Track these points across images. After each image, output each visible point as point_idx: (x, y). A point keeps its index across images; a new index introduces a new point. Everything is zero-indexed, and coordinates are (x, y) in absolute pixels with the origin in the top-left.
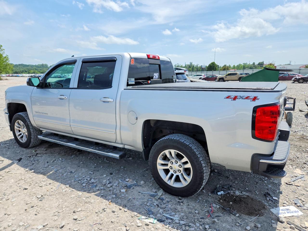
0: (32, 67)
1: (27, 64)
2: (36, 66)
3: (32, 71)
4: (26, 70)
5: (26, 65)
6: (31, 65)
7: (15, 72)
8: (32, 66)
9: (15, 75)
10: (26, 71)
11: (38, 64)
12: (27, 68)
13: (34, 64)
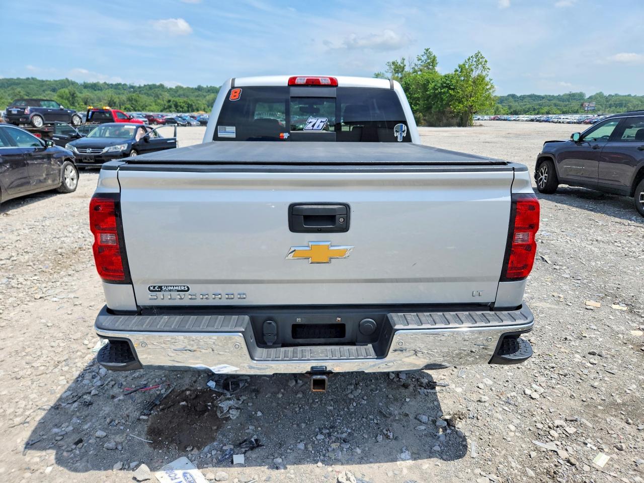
0: (549, 100)
1: (542, 94)
2: (559, 98)
3: (546, 109)
4: (535, 107)
5: (539, 96)
6: (549, 96)
7: (514, 111)
8: (550, 98)
9: (503, 118)
10: (534, 110)
11: (564, 93)
12: (540, 102)
13: (556, 94)
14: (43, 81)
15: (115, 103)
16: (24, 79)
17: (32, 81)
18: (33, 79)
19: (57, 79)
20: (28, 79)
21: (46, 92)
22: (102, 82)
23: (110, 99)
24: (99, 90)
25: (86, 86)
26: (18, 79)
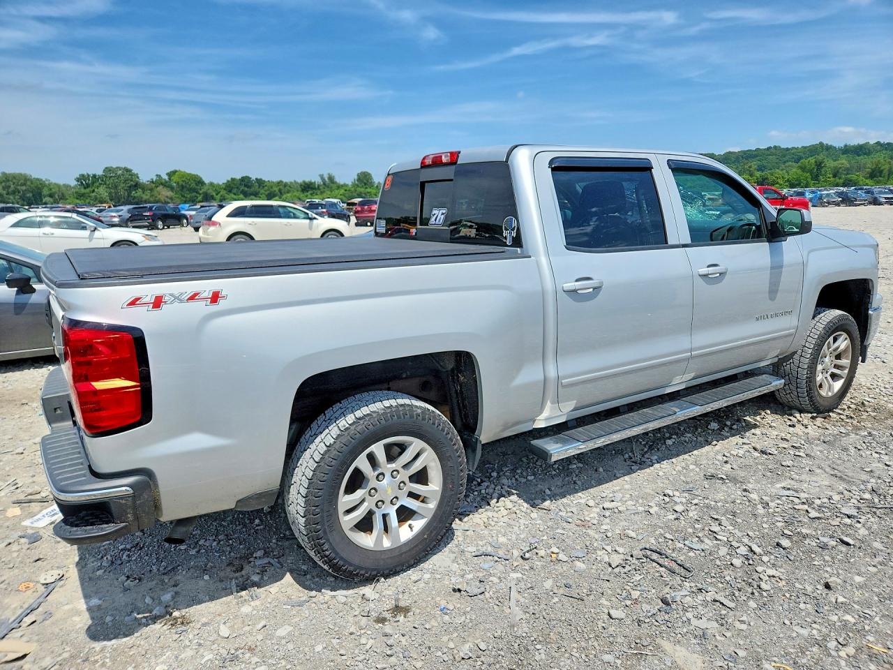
14: (787, 149)
15: (881, 172)
16: (765, 149)
17: (774, 151)
18: (775, 147)
19: (807, 144)
20: (769, 148)
21: (787, 164)
22: (872, 142)
23: (874, 166)
24: (865, 154)
25: (847, 150)
26: (758, 150)
